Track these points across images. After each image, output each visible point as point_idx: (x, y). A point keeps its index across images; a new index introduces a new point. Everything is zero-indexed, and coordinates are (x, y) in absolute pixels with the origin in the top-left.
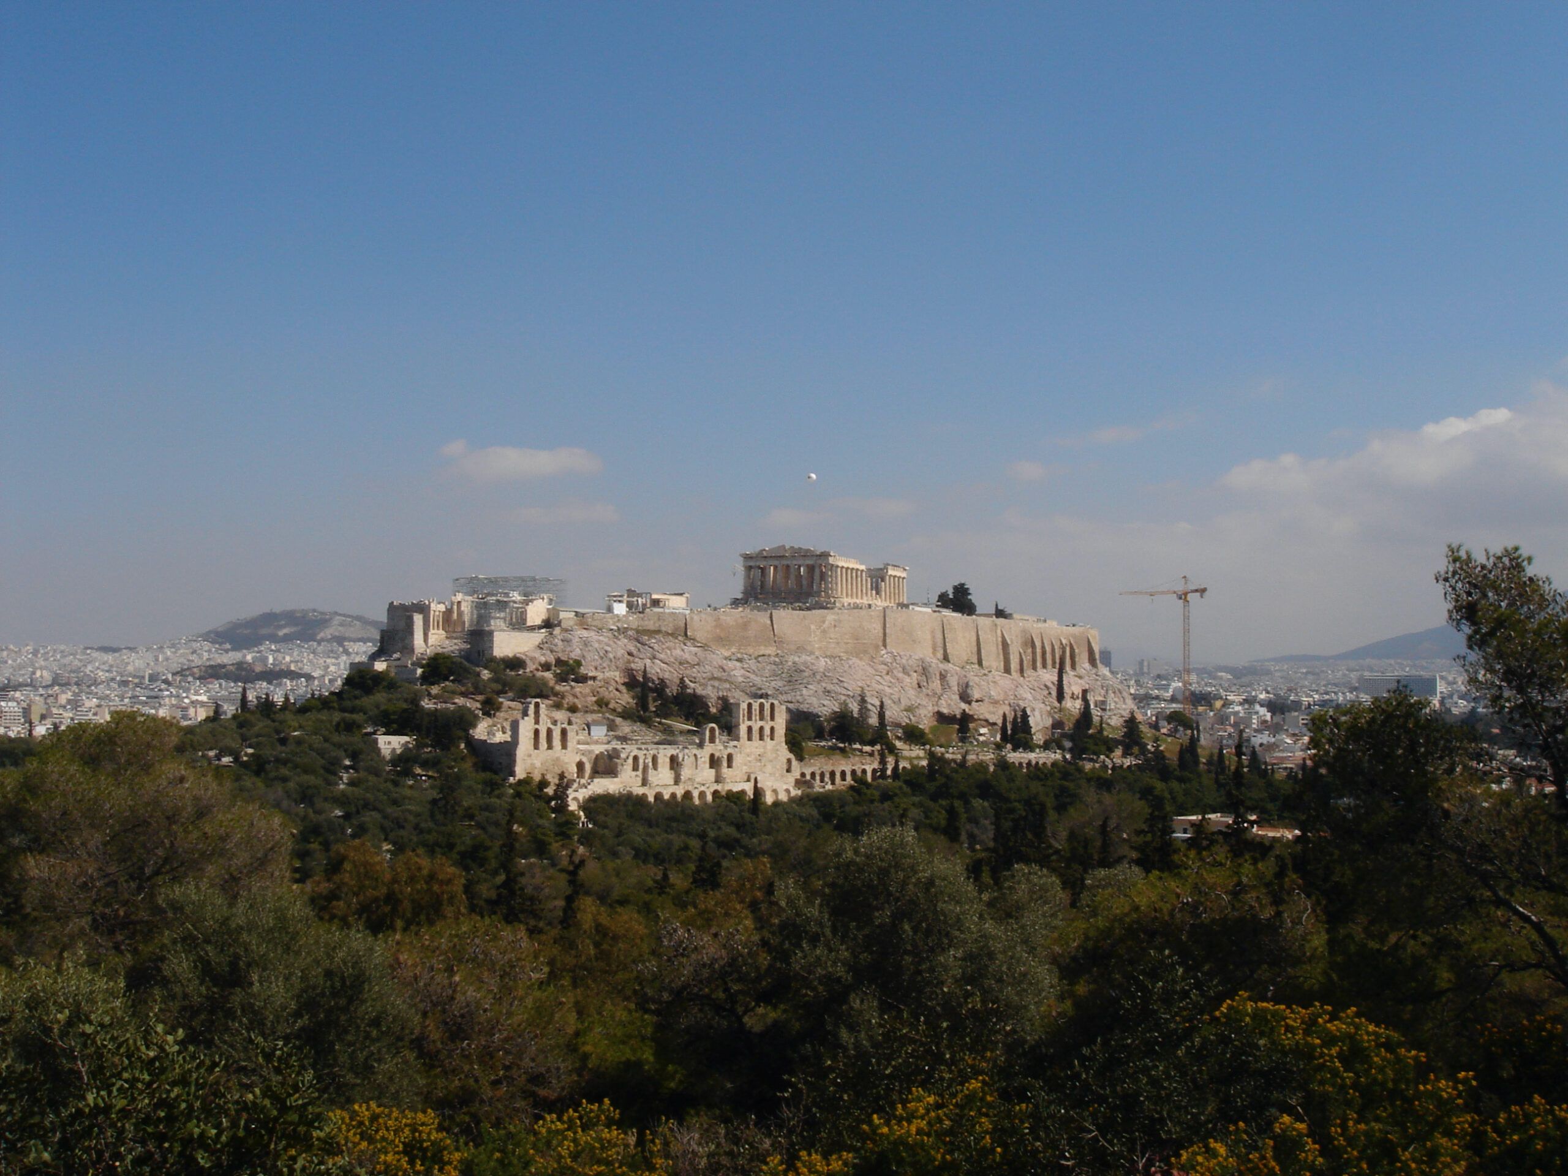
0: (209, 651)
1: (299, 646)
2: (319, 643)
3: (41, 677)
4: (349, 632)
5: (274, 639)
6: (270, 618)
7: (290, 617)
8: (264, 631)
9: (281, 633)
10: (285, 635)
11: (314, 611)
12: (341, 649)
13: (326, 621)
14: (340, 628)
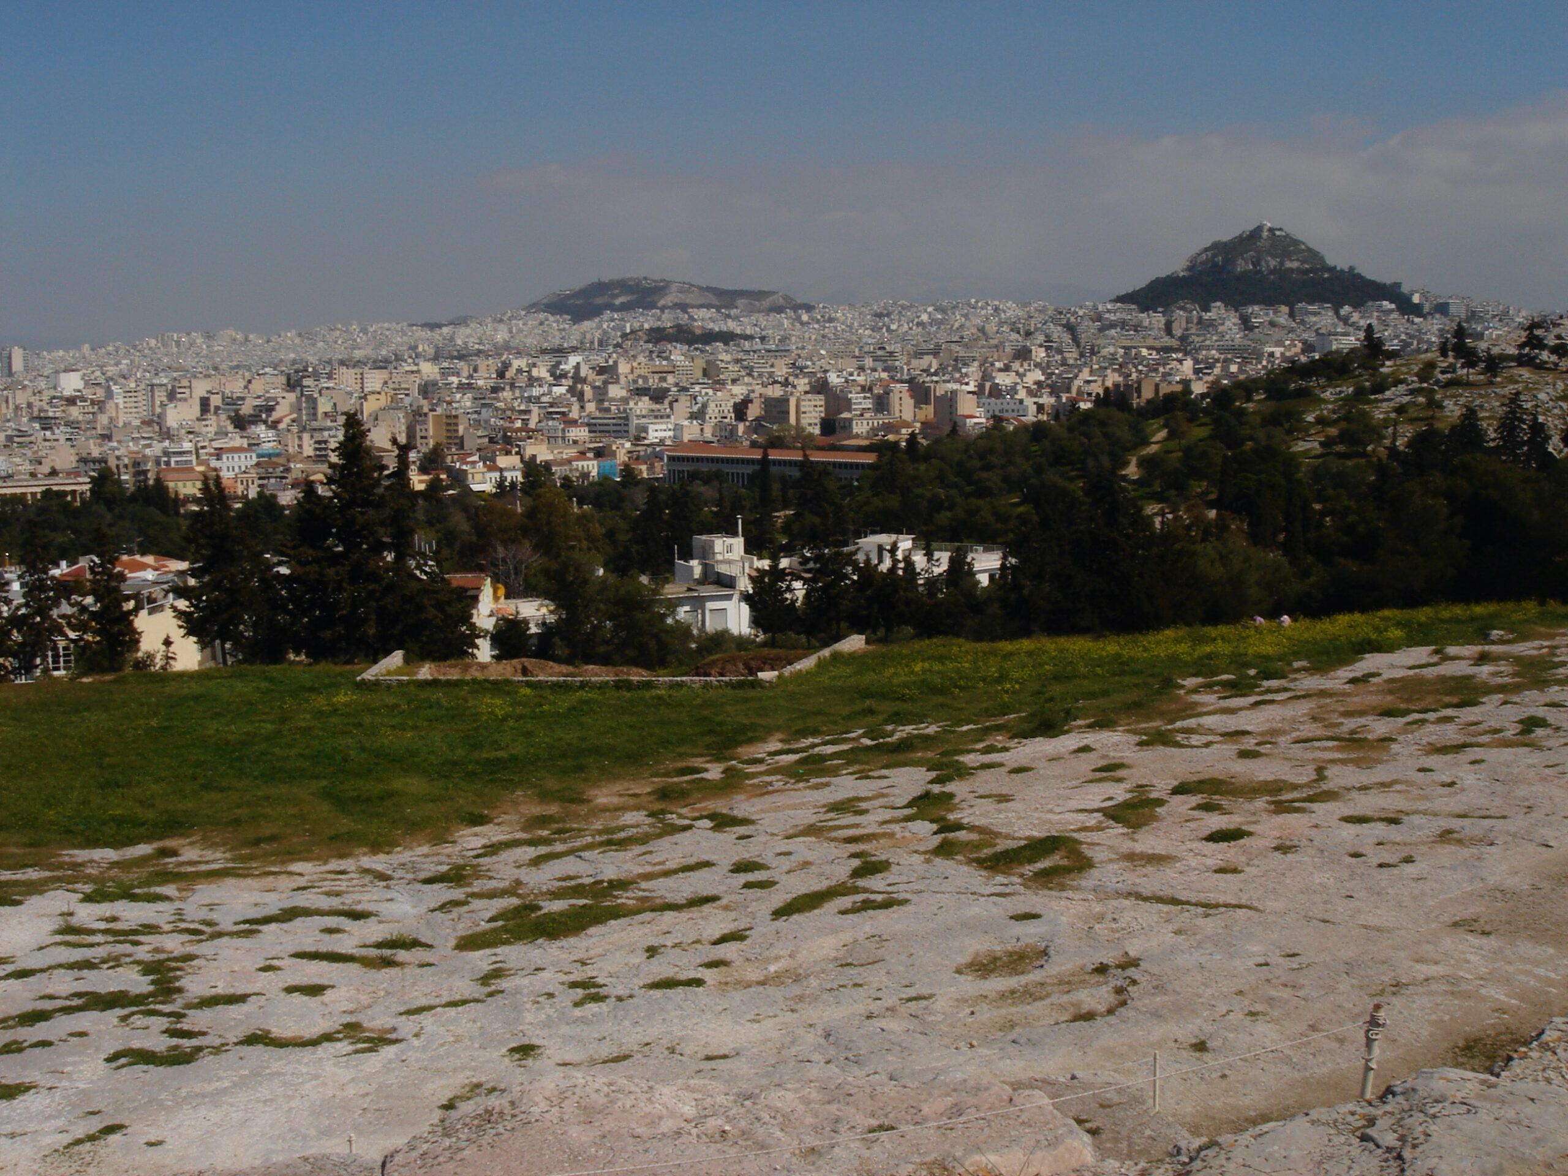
0: (557, 322)
1: (642, 314)
2: (662, 311)
3: (424, 350)
4: (690, 299)
5: (614, 309)
6: (601, 288)
7: (623, 286)
8: (598, 301)
9: (618, 302)
10: (622, 304)
11: (645, 279)
12: (686, 316)
13: (662, 288)
14: (680, 295)
